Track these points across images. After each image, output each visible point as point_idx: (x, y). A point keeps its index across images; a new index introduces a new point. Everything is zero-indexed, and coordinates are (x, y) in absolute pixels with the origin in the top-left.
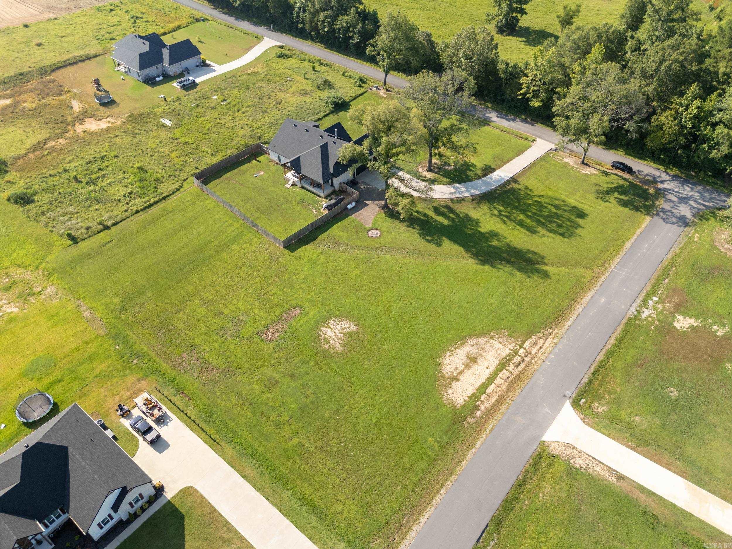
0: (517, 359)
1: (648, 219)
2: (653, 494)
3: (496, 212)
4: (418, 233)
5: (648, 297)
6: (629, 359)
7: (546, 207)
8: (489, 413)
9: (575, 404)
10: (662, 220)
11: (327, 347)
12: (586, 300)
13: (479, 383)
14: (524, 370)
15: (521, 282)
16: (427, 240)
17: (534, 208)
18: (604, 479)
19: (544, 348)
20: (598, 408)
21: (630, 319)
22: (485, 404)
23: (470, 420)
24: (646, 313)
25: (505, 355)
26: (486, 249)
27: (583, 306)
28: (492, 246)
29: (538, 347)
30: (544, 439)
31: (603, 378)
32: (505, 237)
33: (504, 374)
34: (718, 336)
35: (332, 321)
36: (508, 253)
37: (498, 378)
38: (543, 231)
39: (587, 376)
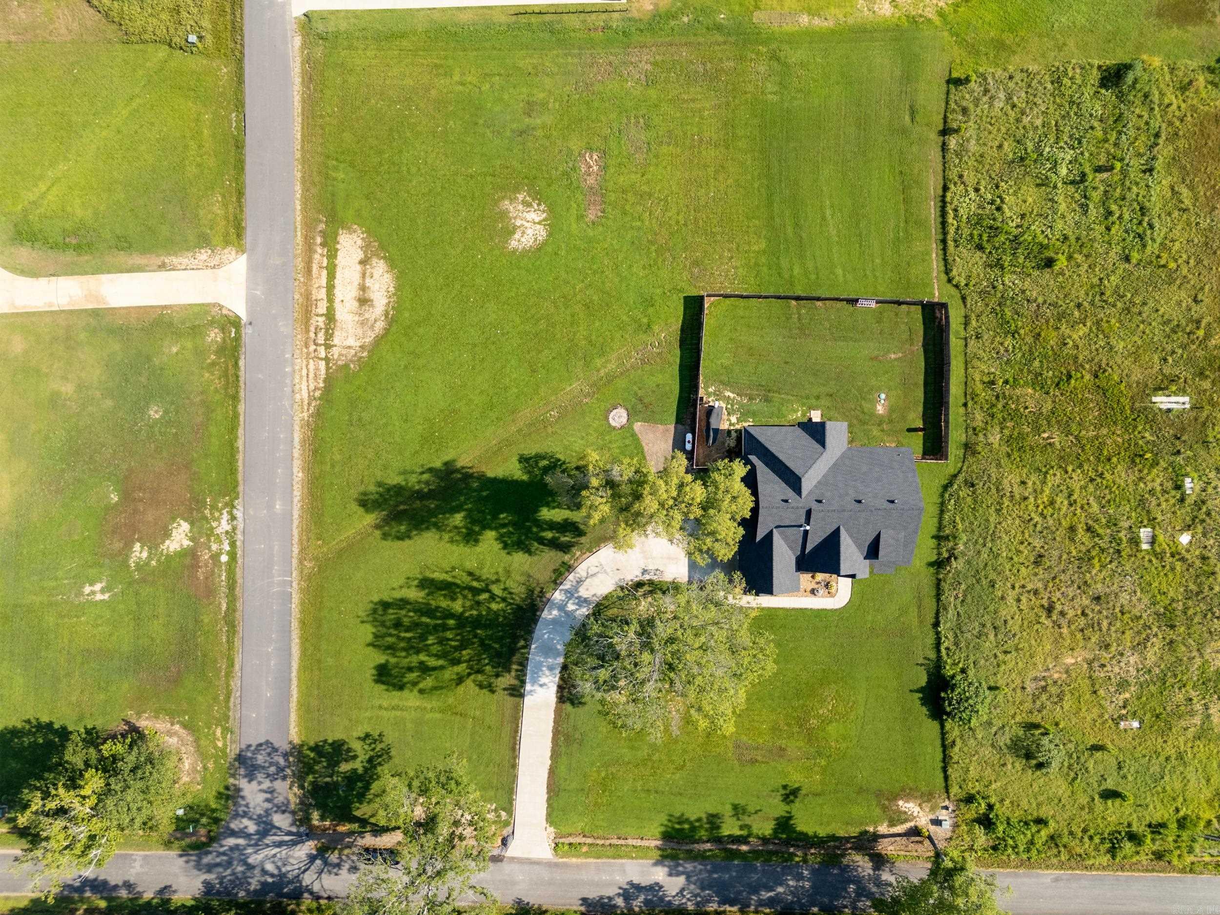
0: (321, 339)
1: (295, 735)
2: (129, 271)
3: (496, 590)
4: (564, 463)
5: (233, 555)
6: (213, 429)
7: (437, 656)
8: (309, 249)
9: (236, 323)
10: (276, 745)
11: (520, 197)
12: (297, 494)
13: (338, 275)
14: (307, 331)
15: (385, 467)
16: (544, 458)
17: (453, 643)
18: (175, 254)
19: (305, 378)
20: (214, 336)
21: (237, 498)
22: (319, 256)
23: (322, 226)
24: (224, 525)
25: (336, 333)
26: (462, 498)
27: (296, 479)
28: (457, 509)
29: (311, 375)
30: (245, 255)
31: (228, 379)
32: (452, 541)
33: (322, 308)
34: (139, 540)
35: (544, 234)
36: (433, 513)
37: (325, 297)
38: (414, 594)
39: (242, 368)
